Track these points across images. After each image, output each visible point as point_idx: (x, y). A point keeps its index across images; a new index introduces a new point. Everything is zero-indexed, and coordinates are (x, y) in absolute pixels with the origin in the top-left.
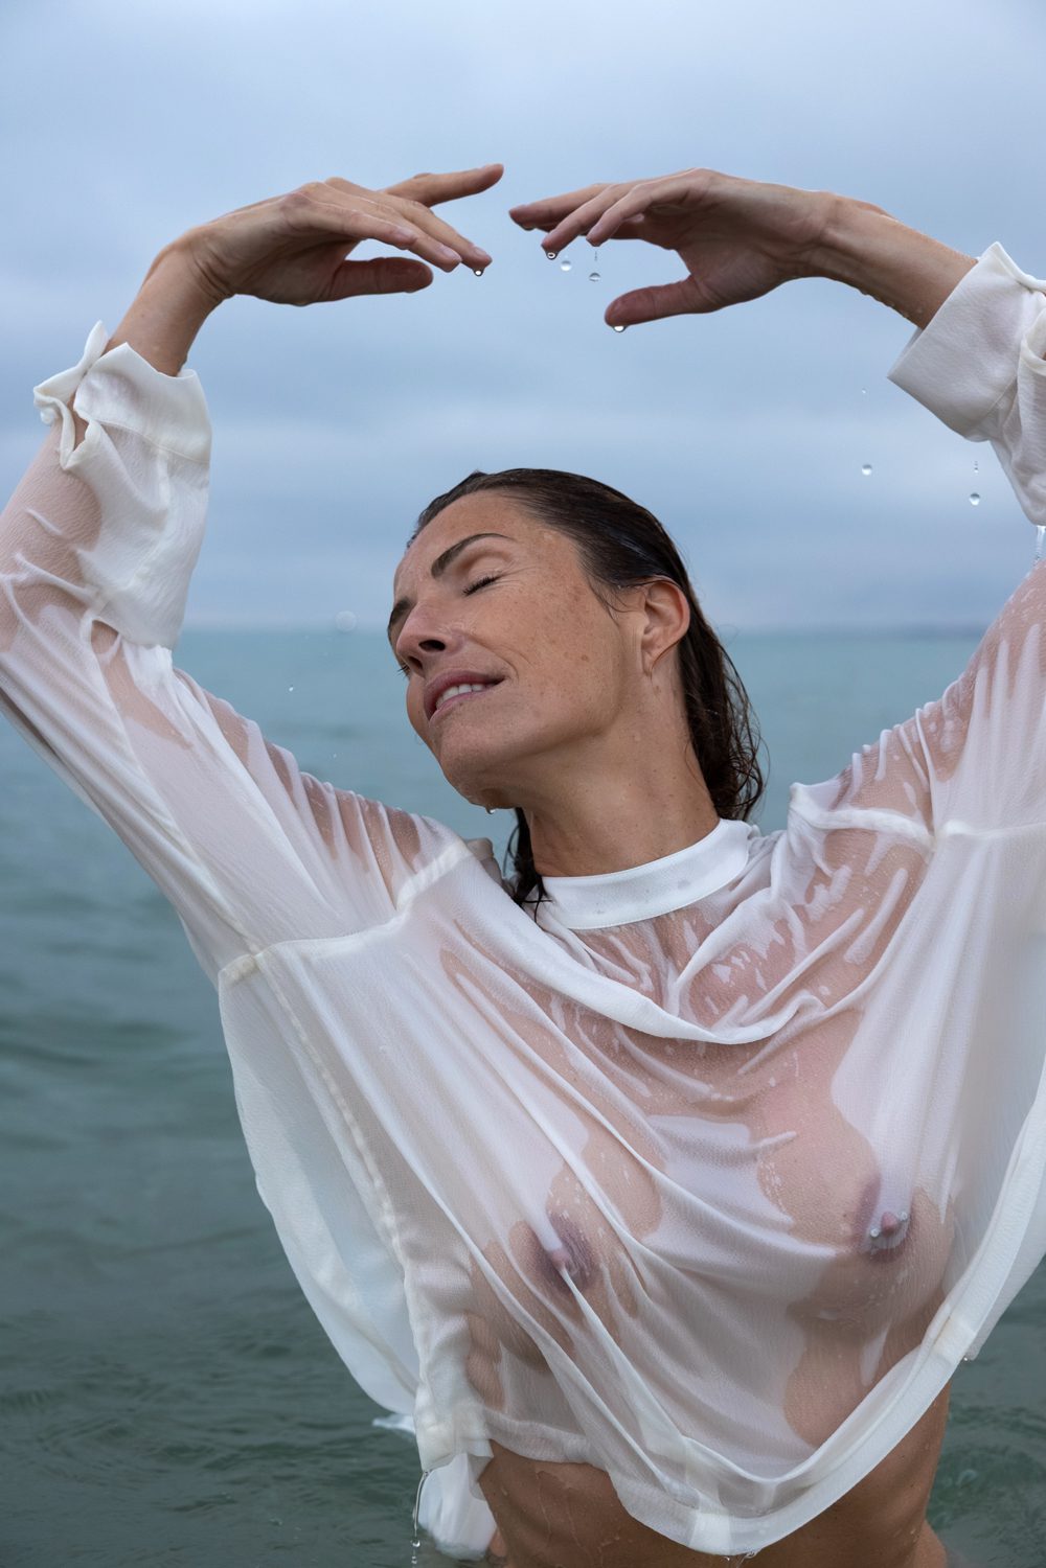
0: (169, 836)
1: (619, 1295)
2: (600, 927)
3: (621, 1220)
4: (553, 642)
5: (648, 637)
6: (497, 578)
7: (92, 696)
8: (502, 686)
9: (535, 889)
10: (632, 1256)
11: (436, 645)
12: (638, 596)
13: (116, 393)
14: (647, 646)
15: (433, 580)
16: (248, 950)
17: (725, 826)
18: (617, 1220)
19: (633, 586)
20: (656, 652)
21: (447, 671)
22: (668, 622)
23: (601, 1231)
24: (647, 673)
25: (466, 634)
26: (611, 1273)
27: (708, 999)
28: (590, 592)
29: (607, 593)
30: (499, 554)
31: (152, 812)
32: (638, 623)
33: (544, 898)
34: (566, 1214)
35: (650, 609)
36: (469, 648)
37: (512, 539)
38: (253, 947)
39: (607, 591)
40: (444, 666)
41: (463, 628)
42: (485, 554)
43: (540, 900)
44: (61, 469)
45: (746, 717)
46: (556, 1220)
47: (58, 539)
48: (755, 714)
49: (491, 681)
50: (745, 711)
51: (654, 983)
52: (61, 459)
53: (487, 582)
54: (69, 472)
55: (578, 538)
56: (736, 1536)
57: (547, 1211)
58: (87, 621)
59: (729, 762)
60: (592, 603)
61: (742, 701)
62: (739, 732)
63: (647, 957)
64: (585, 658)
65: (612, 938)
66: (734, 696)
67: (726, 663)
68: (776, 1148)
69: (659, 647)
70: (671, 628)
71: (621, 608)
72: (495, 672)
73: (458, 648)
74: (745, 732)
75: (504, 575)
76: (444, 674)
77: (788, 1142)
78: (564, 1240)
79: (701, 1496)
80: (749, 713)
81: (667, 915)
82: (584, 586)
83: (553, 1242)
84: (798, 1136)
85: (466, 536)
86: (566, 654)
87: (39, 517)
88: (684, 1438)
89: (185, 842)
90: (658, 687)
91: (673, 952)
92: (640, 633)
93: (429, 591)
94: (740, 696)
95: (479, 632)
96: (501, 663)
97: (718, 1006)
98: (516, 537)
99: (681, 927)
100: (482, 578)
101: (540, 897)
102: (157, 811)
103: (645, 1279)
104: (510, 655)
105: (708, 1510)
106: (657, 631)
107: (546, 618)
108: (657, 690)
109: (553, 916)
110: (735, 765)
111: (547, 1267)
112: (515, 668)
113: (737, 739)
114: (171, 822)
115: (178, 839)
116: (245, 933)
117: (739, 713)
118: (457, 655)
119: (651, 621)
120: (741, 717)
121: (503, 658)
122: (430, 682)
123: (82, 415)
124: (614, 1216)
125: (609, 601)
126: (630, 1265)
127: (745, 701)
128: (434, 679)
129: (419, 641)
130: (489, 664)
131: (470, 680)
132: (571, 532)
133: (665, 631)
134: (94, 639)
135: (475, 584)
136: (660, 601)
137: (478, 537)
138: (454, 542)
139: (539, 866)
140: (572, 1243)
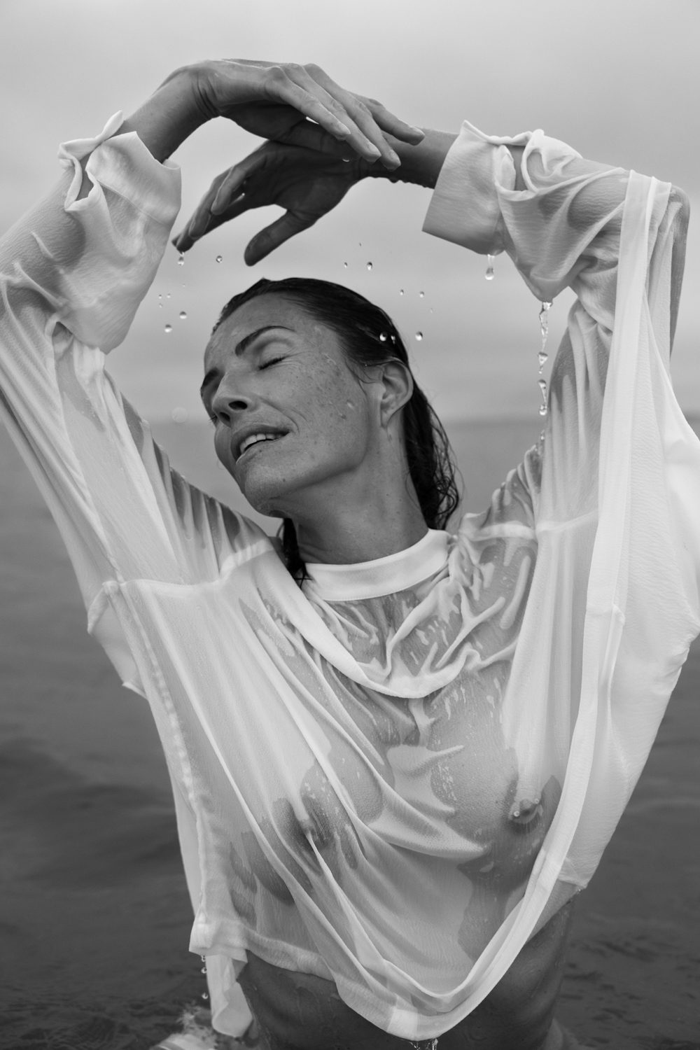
0: (77, 486)
1: (346, 855)
2: (345, 600)
3: (352, 805)
4: (322, 406)
5: (386, 401)
6: (283, 358)
7: (44, 377)
8: (288, 437)
9: (300, 571)
10: (358, 832)
11: (241, 405)
12: (378, 373)
13: (118, 165)
14: (384, 407)
15: (237, 358)
16: (116, 578)
17: (432, 534)
18: (349, 806)
19: (375, 365)
20: (391, 412)
21: (249, 423)
22: (399, 391)
23: (337, 810)
24: (383, 425)
25: (261, 398)
26: (342, 842)
27: (412, 654)
28: (346, 369)
29: (358, 370)
30: (285, 341)
31: (69, 467)
32: (378, 391)
33: (306, 577)
34: (313, 797)
35: (386, 381)
36: (263, 409)
37: (293, 331)
38: (120, 578)
39: (358, 368)
40: (247, 420)
41: (259, 394)
42: (275, 340)
43: (303, 579)
44: (63, 210)
45: (447, 455)
46: (306, 800)
47: (48, 260)
48: (453, 452)
49: (281, 433)
50: (446, 450)
51: (380, 640)
52: (65, 203)
53: (276, 361)
54: (69, 214)
55: (337, 330)
56: (421, 1027)
57: (301, 792)
58: (53, 320)
59: (435, 487)
60: (347, 377)
61: (444, 443)
62: (442, 464)
63: (376, 622)
64: (344, 417)
65: (353, 609)
66: (438, 440)
67: (433, 417)
68: (449, 756)
69: (393, 408)
70: (400, 395)
71: (367, 380)
72: (283, 427)
73: (255, 408)
74: (447, 465)
75: (288, 356)
76: (247, 427)
77: (457, 753)
78: (311, 815)
79: (398, 998)
80: (449, 451)
81: (392, 595)
82: (342, 365)
83: (303, 815)
84: (464, 748)
85: (261, 326)
86: (331, 415)
87: (39, 240)
88: (384, 961)
89: (87, 494)
90: (390, 436)
91: (393, 620)
92: (380, 398)
93: (234, 365)
94: (443, 440)
95: (271, 398)
96: (286, 420)
97: (418, 659)
98: (296, 328)
99: (400, 604)
100: (273, 358)
101: (304, 576)
102: (73, 468)
103: (365, 848)
104: (293, 415)
105: (402, 1007)
106: (391, 397)
107: (318, 389)
108: (390, 438)
109: (313, 590)
110: (439, 488)
111: (298, 833)
112: (296, 425)
113: (441, 471)
114: (80, 478)
115: (83, 490)
116: (116, 566)
117: (442, 451)
118: (256, 413)
119: (387, 389)
120: (443, 454)
121: (288, 417)
122: (236, 431)
123: (91, 177)
124: (348, 803)
125: (359, 375)
126: (355, 838)
127: (446, 443)
128: (239, 429)
129: (230, 402)
130: (278, 420)
131: (264, 431)
132: (333, 326)
133: (397, 397)
134: (54, 334)
135: (267, 362)
136: (391, 376)
137: (269, 328)
138: (252, 331)
139: (304, 556)
140: (315, 817)
